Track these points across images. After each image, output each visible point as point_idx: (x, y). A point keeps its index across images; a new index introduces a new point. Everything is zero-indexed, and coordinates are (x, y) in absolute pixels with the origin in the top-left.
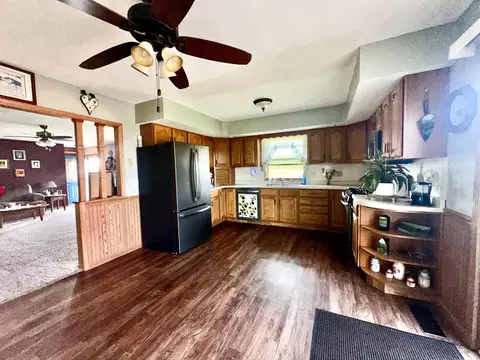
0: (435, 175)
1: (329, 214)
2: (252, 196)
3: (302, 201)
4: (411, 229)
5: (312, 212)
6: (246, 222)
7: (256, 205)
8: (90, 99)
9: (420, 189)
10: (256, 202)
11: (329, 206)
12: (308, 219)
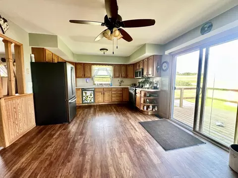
0: (158, 82)
1: (122, 97)
2: (91, 92)
3: (113, 93)
4: (153, 96)
5: (117, 96)
6: (87, 104)
7: (92, 96)
8: (4, 22)
9: (156, 85)
10: (92, 94)
11: (122, 94)
12: (115, 99)
